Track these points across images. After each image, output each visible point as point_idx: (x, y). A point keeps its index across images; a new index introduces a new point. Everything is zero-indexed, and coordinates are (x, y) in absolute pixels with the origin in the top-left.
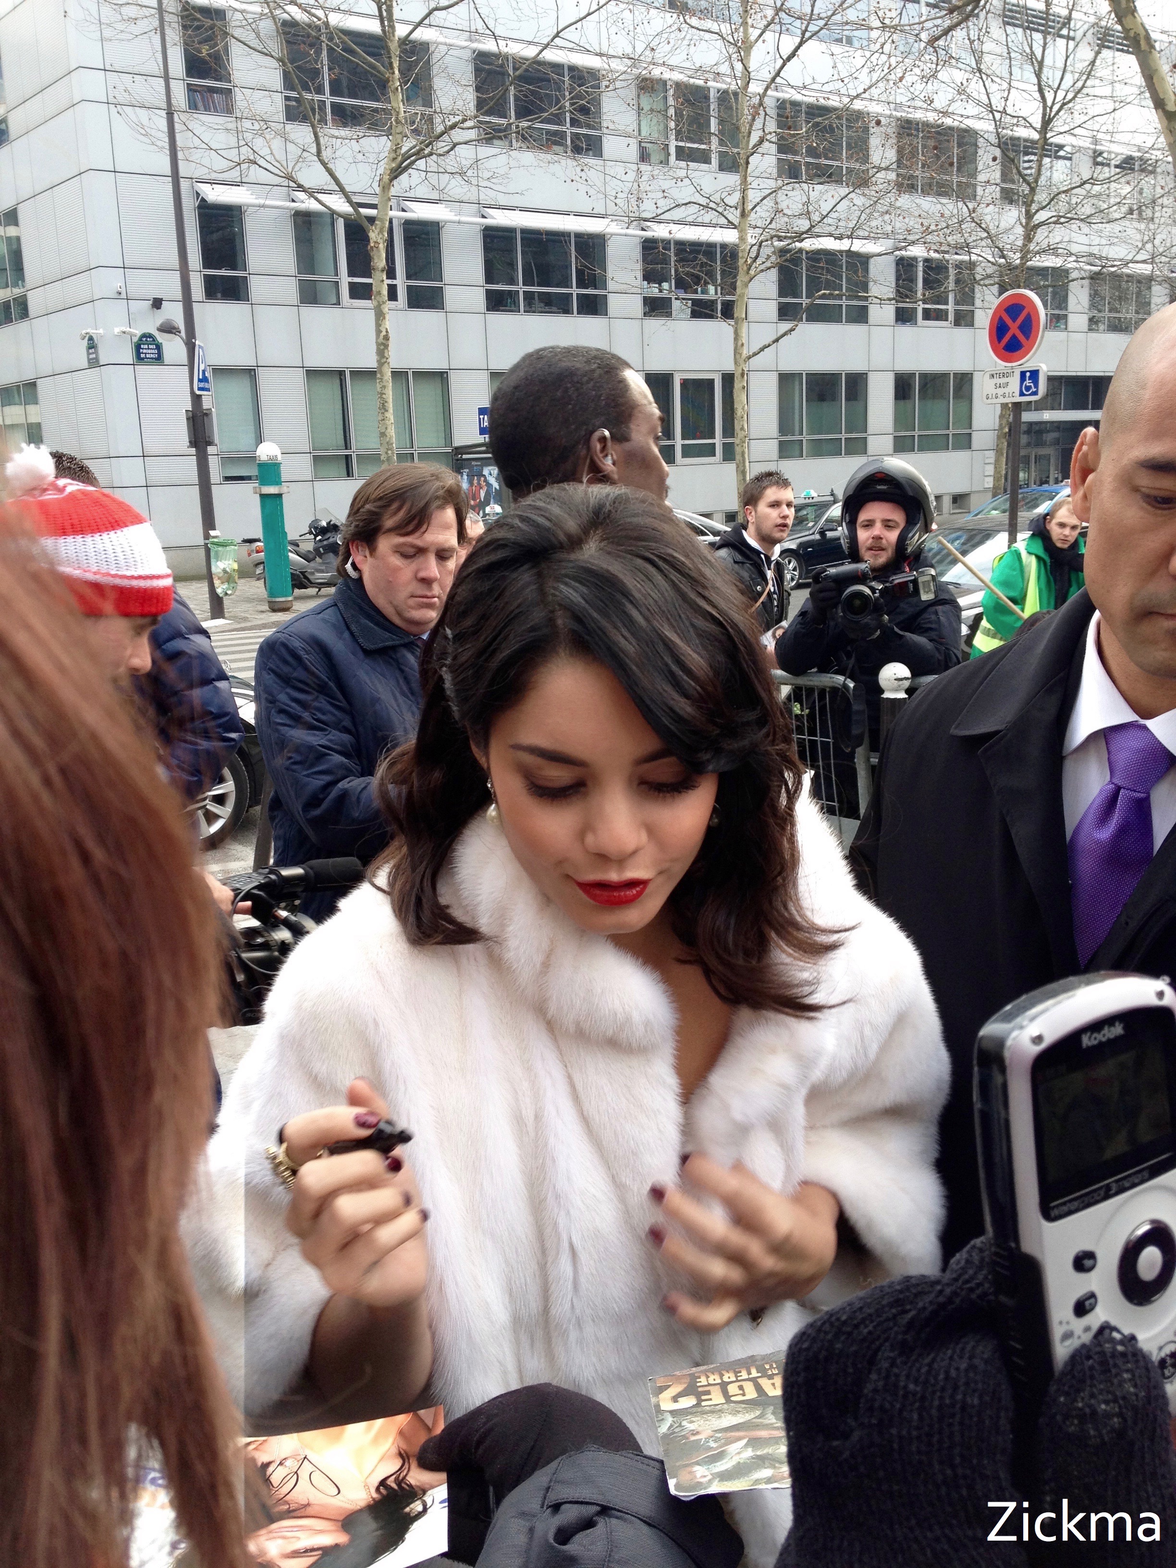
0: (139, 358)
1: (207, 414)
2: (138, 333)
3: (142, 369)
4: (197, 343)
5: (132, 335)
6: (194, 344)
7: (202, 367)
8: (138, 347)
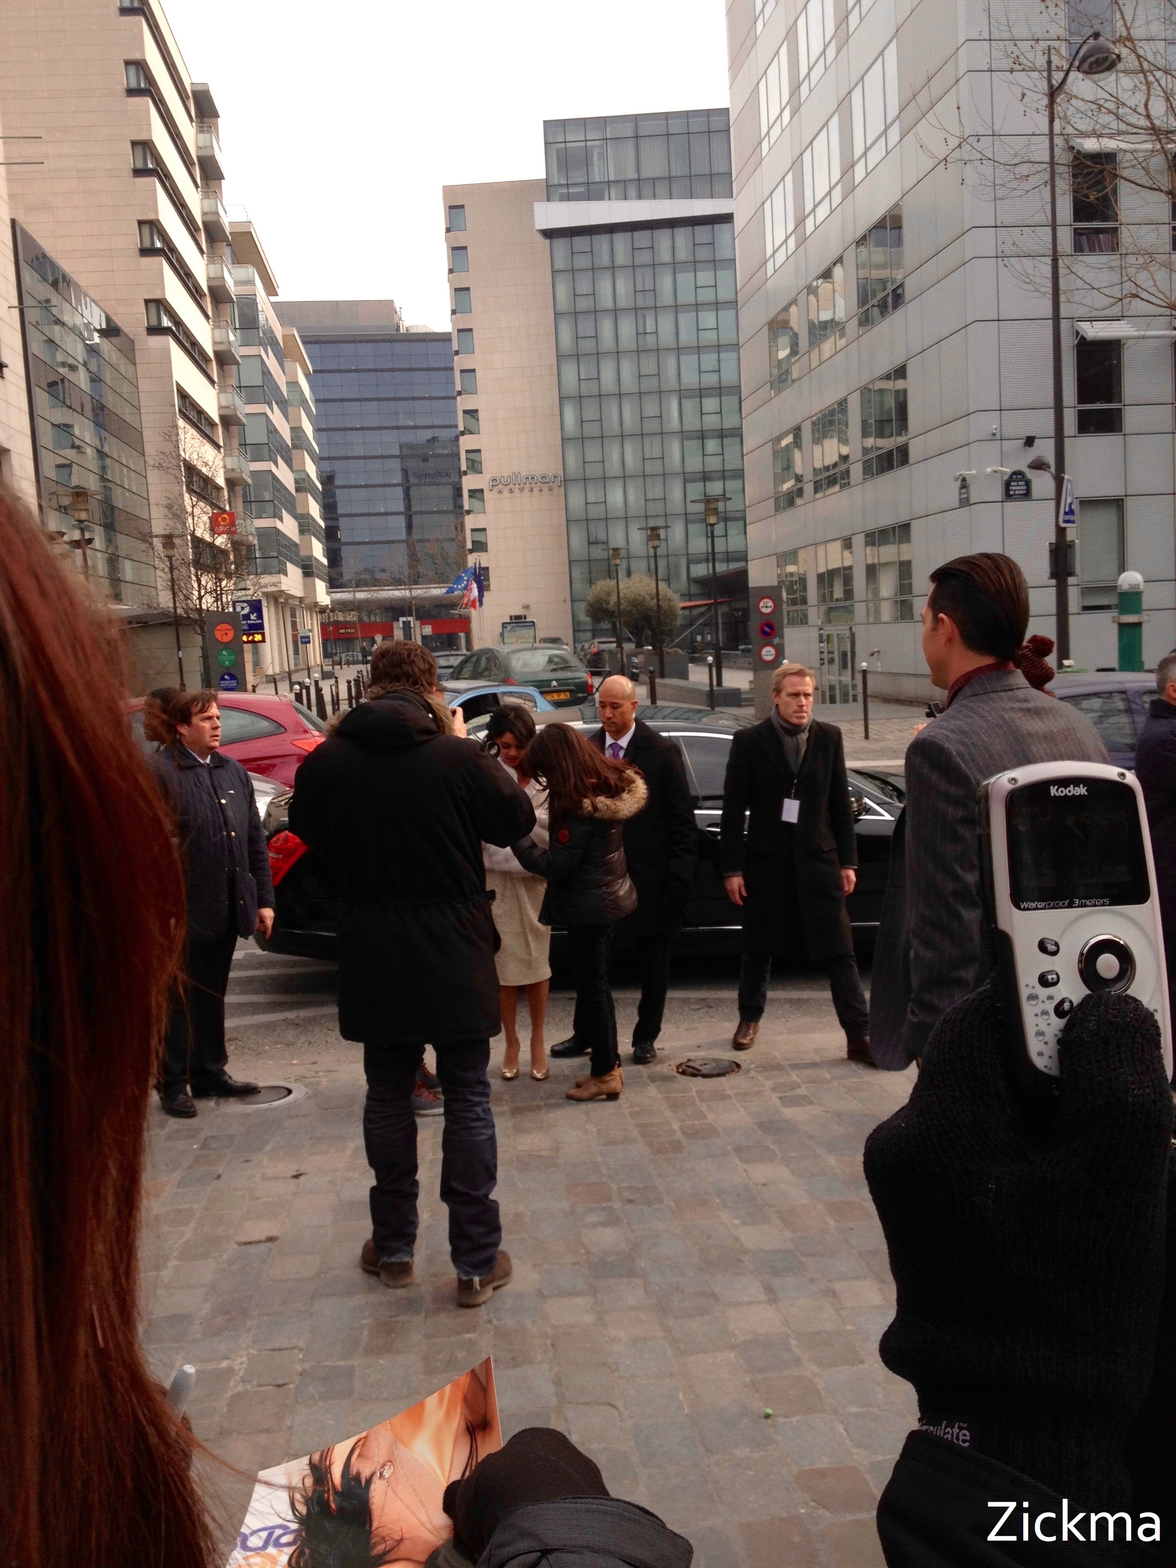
0: (1008, 495)
1: (1071, 546)
2: (1008, 470)
3: (1009, 505)
4: (1066, 477)
5: (1003, 473)
6: (1062, 479)
7: (1069, 501)
8: (1007, 485)
